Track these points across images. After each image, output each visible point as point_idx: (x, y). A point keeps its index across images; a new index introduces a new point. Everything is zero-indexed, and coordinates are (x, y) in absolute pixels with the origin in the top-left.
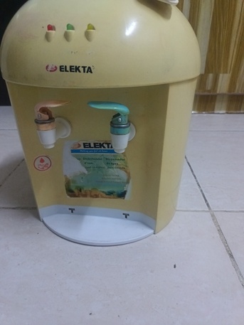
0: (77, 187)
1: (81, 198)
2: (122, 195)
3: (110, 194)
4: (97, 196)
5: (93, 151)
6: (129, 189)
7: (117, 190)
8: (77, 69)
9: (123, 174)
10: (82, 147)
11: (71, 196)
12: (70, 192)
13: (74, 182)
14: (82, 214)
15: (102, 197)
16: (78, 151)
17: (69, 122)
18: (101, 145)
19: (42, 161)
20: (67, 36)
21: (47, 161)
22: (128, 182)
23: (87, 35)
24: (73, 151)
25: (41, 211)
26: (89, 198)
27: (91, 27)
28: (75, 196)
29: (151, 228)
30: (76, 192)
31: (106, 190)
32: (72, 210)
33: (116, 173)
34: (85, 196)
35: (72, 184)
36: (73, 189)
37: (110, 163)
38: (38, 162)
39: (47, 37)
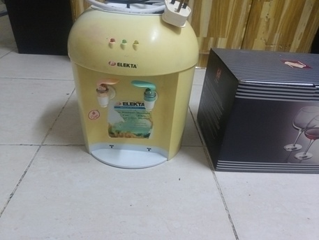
0: (116, 131)
1: (119, 138)
2: (147, 136)
3: (139, 135)
4: (130, 137)
5: (129, 108)
6: (152, 132)
7: (144, 132)
8: (128, 65)
9: (148, 123)
10: (122, 105)
11: (112, 137)
12: (111, 134)
13: (115, 127)
14: (119, 149)
15: (134, 137)
16: (119, 107)
17: (115, 89)
18: (135, 104)
19: (94, 113)
20: (122, 47)
21: (97, 113)
22: (151, 128)
23: (134, 47)
24: (115, 107)
25: (91, 147)
26: (124, 139)
27: (136, 42)
28: (115, 137)
29: (166, 157)
30: (116, 134)
31: (137, 133)
32: (112, 146)
33: (144, 122)
34: (122, 136)
35: (113, 129)
36: (114, 132)
37: (140, 116)
38: (91, 114)
39: (110, 45)
